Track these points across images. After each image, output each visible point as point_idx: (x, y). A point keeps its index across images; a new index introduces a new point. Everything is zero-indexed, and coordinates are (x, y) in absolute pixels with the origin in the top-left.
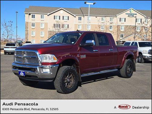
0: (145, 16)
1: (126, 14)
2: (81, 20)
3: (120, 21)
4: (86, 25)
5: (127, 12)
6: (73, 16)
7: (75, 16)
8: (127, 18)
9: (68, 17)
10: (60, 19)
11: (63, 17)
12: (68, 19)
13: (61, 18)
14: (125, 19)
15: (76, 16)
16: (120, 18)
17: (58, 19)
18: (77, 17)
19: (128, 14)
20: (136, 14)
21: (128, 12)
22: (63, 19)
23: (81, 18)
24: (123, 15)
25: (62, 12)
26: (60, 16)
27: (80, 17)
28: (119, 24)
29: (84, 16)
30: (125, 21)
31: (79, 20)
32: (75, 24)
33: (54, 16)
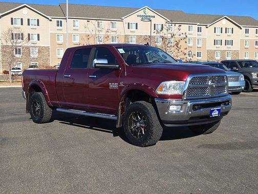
0: (168, 20)
1: (138, 16)
2: (61, 26)
3: (129, 28)
4: (70, 34)
5: (139, 13)
6: (48, 18)
7: (50, 19)
8: (141, 24)
9: (38, 20)
10: (22, 24)
11: (29, 20)
12: (38, 25)
13: (25, 22)
14: (137, 24)
15: (52, 19)
16: (129, 23)
17: (18, 24)
18: (55, 21)
19: (140, 16)
20: (154, 17)
21: (141, 13)
22: (29, 24)
23: (61, 22)
24: (133, 18)
25: (25, 11)
26: (22, 19)
27: (59, 20)
28: (128, 32)
29: (66, 19)
30: (137, 28)
31: (58, 26)
32: (51, 33)
33: (12, 19)
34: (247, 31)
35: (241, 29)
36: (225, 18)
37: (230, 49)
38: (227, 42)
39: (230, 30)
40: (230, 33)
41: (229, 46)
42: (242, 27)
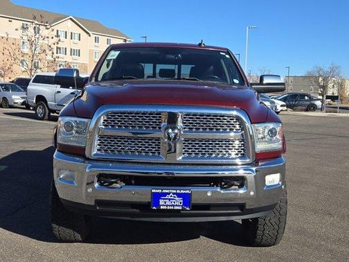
34: (97, 40)
35: (90, 36)
36: (71, 19)
37: (77, 62)
38: (73, 52)
39: (77, 36)
40: (76, 40)
41: (75, 57)
42: (91, 35)
